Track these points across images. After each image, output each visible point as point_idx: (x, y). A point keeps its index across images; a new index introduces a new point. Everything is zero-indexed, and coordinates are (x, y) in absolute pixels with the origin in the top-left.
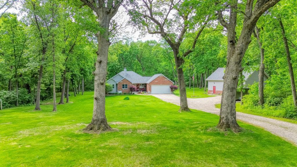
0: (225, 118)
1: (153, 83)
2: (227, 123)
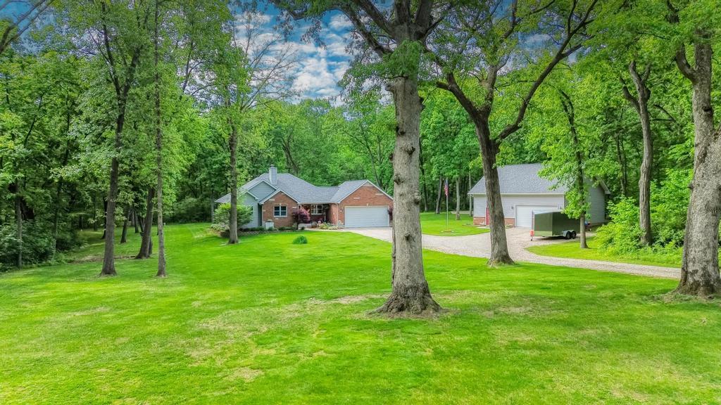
0: (701, 272)
1: (348, 201)
2: (707, 284)
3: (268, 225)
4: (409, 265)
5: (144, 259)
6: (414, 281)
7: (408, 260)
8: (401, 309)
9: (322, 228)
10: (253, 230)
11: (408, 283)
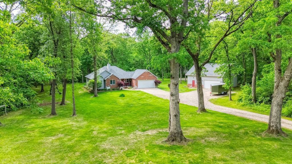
1: (139, 78)
3: (108, 88)
4: (176, 125)
5: (63, 105)
6: (178, 130)
7: (175, 123)
8: (173, 140)
9: (129, 89)
10: (102, 90)
11: (176, 132)
